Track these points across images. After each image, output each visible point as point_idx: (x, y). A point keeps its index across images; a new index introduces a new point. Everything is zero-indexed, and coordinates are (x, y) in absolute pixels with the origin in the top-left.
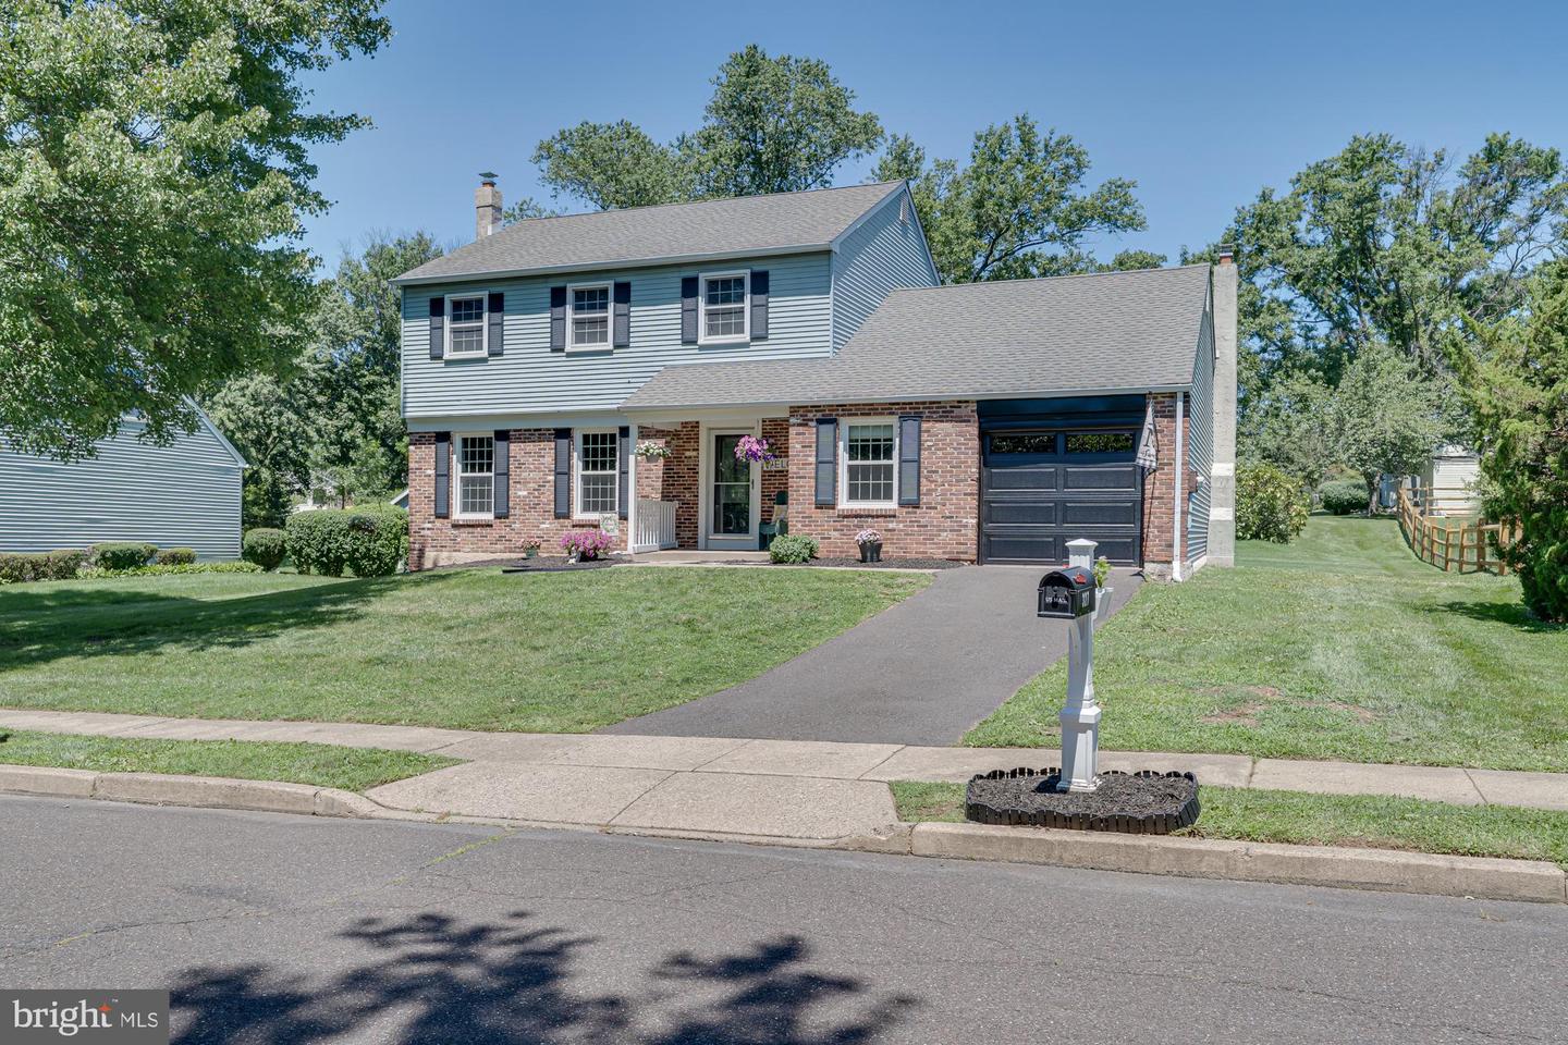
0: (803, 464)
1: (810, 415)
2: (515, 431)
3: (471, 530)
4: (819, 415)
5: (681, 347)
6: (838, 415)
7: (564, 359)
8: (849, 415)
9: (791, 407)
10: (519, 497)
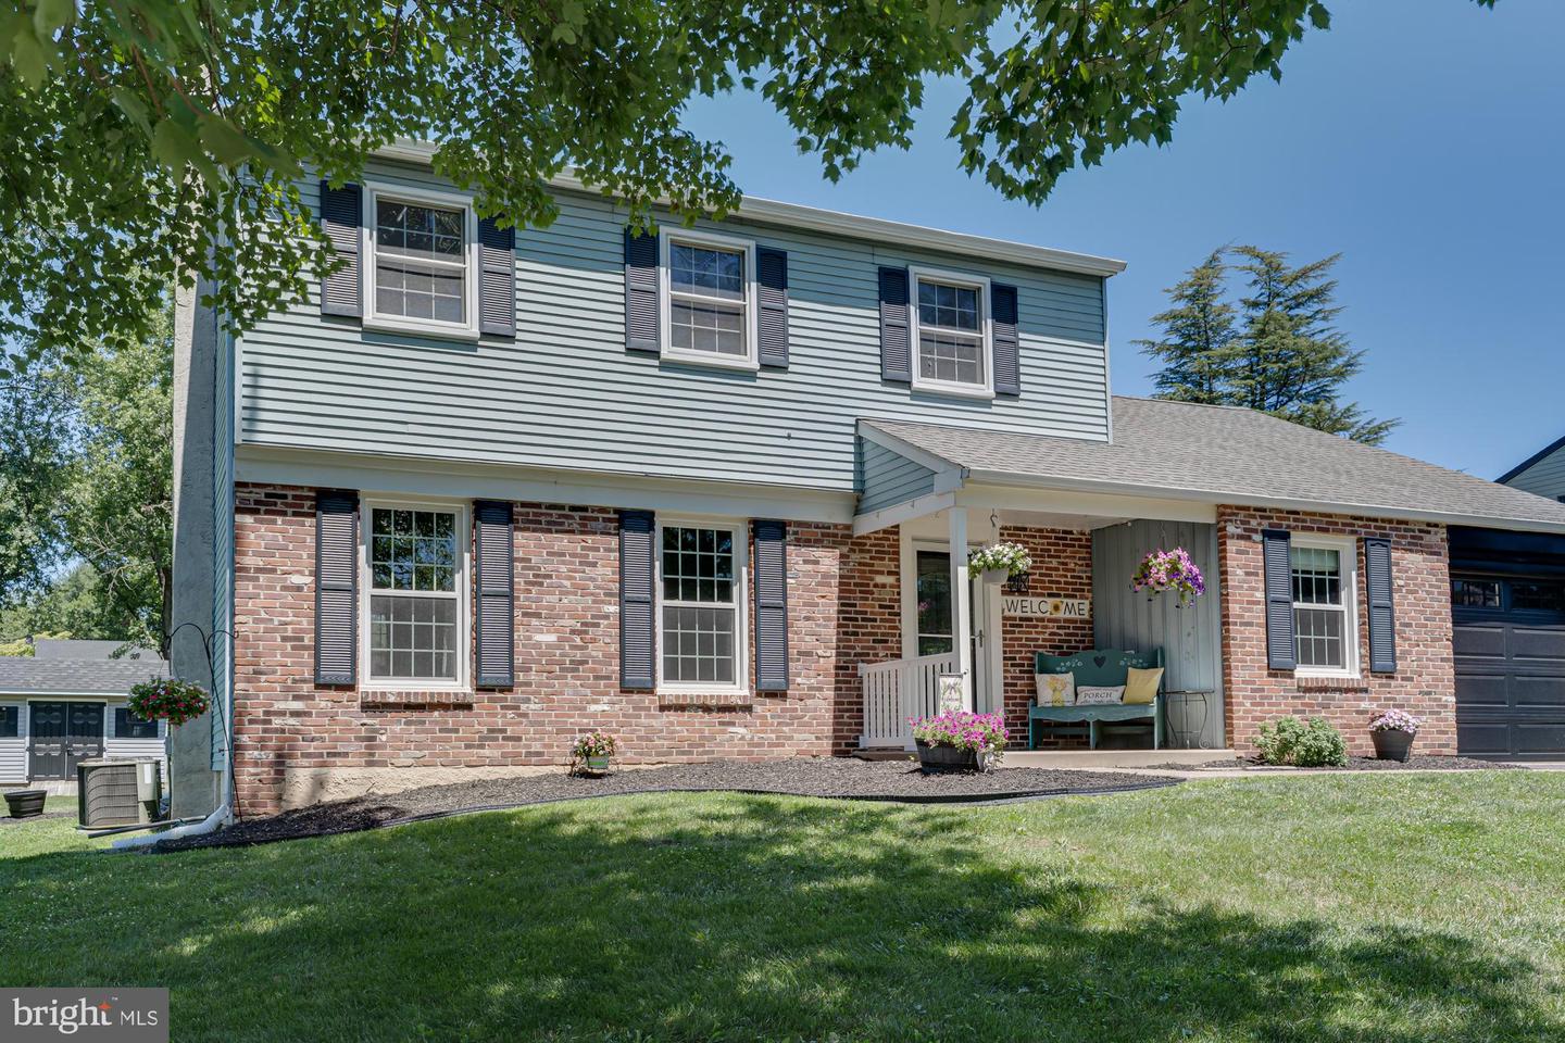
0: (1249, 602)
1: (1254, 523)
2: (524, 505)
3: (415, 716)
4: (1265, 524)
5: (878, 387)
6: (1288, 527)
7: (656, 372)
8: (1305, 529)
9: (1218, 506)
10: (538, 645)
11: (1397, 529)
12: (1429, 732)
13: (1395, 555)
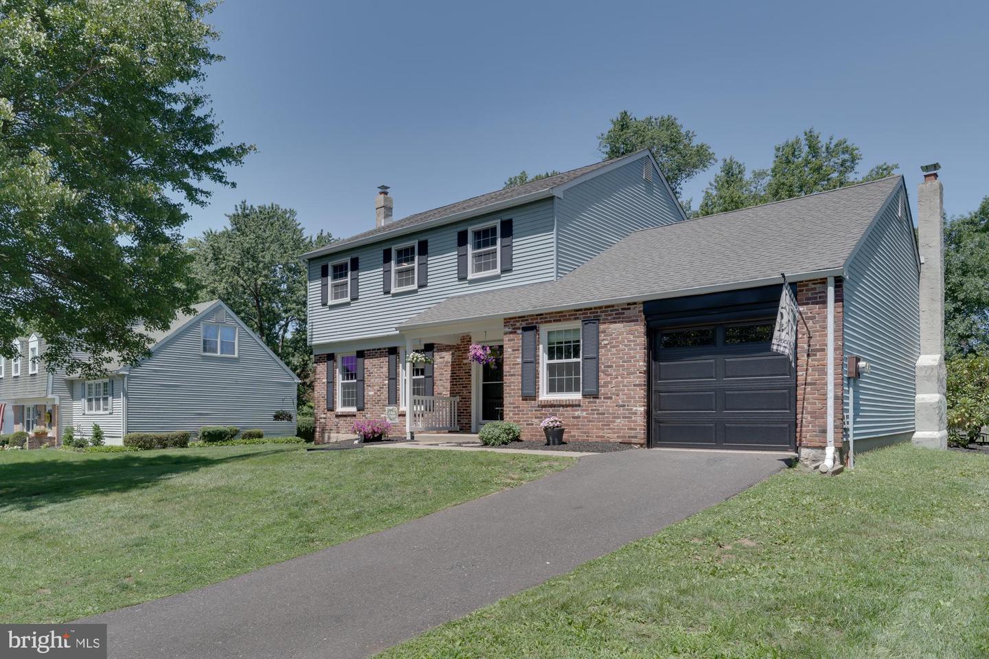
0: (513, 364)
1: (518, 324)
2: (367, 350)
3: (345, 418)
4: (524, 324)
5: (457, 283)
6: (537, 323)
7: (391, 298)
8: (546, 322)
9: (505, 319)
10: (370, 396)
11: (605, 312)
12: (622, 429)
13: (602, 327)
